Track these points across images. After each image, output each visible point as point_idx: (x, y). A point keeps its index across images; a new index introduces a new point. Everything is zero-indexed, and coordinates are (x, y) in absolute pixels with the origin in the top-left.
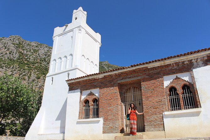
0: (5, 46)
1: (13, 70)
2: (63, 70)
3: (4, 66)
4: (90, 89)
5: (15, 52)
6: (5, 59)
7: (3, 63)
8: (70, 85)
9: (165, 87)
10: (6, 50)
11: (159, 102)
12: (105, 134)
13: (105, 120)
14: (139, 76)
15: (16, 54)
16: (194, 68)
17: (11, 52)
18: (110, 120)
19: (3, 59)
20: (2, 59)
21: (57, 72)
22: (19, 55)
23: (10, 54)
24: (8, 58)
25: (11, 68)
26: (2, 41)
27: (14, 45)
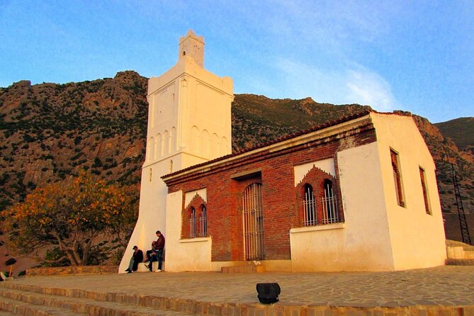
0: (111, 94)
1: (132, 137)
2: (163, 155)
3: (114, 133)
4: (194, 190)
5: (130, 104)
6: (114, 120)
7: (113, 128)
8: (168, 183)
9: (296, 185)
10: (113, 100)
11: (286, 210)
12: (214, 262)
13: (215, 240)
14: (260, 166)
15: (133, 106)
16: (340, 150)
17: (124, 104)
18: (221, 239)
19: (112, 120)
20: (110, 119)
21: (156, 159)
22: (139, 107)
23: (122, 108)
24: (120, 116)
25: (128, 134)
26: (104, 86)
27: (126, 91)
